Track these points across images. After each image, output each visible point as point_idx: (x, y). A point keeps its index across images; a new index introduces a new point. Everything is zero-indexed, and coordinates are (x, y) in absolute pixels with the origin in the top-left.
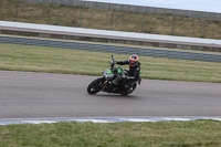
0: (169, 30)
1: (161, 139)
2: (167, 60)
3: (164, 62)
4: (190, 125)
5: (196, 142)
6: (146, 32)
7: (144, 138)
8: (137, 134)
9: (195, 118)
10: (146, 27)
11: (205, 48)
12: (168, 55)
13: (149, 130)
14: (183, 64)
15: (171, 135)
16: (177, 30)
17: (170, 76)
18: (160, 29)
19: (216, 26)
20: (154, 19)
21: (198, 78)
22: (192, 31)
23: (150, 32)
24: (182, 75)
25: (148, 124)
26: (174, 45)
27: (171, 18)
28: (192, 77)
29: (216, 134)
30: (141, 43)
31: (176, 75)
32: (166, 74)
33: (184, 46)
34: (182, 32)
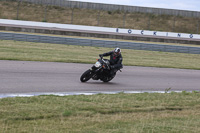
0: (14, 14)
1: (7, 114)
2: (12, 42)
3: (10, 44)
4: (33, 100)
5: (39, 115)
11: (47, 31)
12: (13, 38)
14: (28, 45)
16: (22, 15)
17: (15, 57)
18: (6, 14)
21: (41, 58)
22: (35, 15)
24: (26, 56)
26: (19, 29)
27: (16, 4)
28: (35, 57)
29: (56, 108)
31: (21, 56)
32: (12, 55)
33: (28, 29)
34: (26, 16)
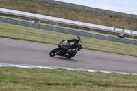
0: (45, 12)
1: (35, 79)
3: (41, 31)
4: (53, 71)
6: (31, 12)
7: (24, 78)
8: (20, 75)
9: (56, 68)
10: (32, 9)
11: (67, 25)
12: (44, 28)
13: (28, 73)
14: (53, 34)
15: (41, 77)
16: (51, 13)
17: (44, 41)
18: (40, 11)
19: (74, 12)
20: (37, 5)
22: (60, 14)
23: (34, 13)
24: (51, 41)
25: (28, 70)
26: (48, 22)
27: (47, 5)
29: (68, 78)
30: (28, 18)
31: (48, 40)
32: (41, 39)
33: (54, 23)
34: (53, 14)
